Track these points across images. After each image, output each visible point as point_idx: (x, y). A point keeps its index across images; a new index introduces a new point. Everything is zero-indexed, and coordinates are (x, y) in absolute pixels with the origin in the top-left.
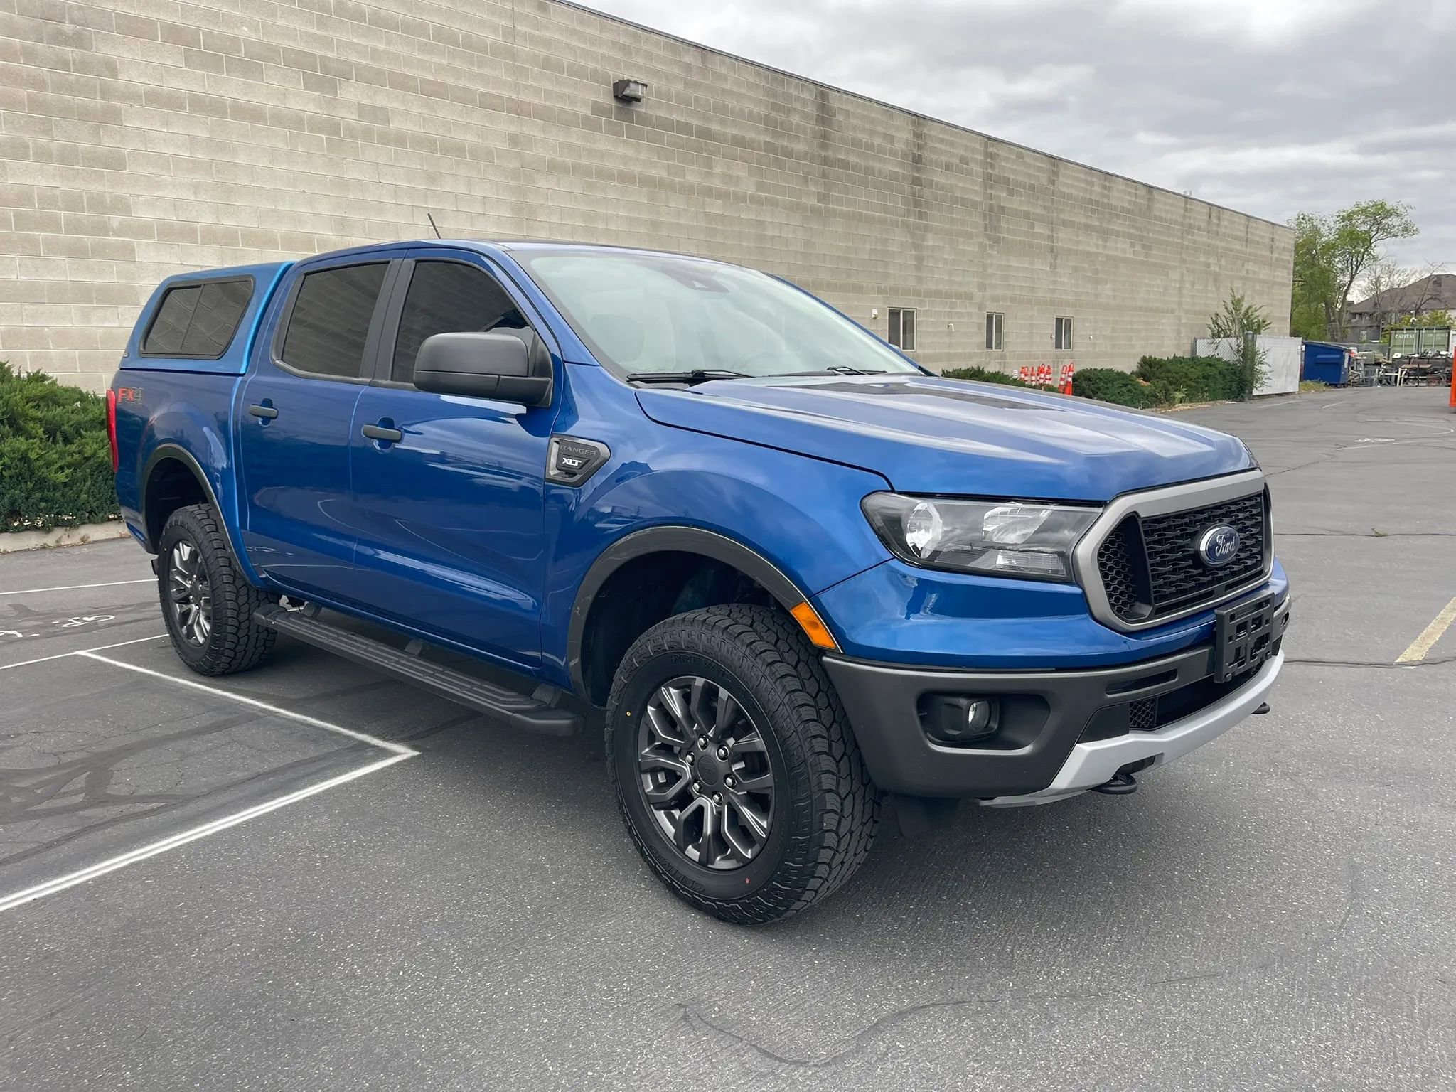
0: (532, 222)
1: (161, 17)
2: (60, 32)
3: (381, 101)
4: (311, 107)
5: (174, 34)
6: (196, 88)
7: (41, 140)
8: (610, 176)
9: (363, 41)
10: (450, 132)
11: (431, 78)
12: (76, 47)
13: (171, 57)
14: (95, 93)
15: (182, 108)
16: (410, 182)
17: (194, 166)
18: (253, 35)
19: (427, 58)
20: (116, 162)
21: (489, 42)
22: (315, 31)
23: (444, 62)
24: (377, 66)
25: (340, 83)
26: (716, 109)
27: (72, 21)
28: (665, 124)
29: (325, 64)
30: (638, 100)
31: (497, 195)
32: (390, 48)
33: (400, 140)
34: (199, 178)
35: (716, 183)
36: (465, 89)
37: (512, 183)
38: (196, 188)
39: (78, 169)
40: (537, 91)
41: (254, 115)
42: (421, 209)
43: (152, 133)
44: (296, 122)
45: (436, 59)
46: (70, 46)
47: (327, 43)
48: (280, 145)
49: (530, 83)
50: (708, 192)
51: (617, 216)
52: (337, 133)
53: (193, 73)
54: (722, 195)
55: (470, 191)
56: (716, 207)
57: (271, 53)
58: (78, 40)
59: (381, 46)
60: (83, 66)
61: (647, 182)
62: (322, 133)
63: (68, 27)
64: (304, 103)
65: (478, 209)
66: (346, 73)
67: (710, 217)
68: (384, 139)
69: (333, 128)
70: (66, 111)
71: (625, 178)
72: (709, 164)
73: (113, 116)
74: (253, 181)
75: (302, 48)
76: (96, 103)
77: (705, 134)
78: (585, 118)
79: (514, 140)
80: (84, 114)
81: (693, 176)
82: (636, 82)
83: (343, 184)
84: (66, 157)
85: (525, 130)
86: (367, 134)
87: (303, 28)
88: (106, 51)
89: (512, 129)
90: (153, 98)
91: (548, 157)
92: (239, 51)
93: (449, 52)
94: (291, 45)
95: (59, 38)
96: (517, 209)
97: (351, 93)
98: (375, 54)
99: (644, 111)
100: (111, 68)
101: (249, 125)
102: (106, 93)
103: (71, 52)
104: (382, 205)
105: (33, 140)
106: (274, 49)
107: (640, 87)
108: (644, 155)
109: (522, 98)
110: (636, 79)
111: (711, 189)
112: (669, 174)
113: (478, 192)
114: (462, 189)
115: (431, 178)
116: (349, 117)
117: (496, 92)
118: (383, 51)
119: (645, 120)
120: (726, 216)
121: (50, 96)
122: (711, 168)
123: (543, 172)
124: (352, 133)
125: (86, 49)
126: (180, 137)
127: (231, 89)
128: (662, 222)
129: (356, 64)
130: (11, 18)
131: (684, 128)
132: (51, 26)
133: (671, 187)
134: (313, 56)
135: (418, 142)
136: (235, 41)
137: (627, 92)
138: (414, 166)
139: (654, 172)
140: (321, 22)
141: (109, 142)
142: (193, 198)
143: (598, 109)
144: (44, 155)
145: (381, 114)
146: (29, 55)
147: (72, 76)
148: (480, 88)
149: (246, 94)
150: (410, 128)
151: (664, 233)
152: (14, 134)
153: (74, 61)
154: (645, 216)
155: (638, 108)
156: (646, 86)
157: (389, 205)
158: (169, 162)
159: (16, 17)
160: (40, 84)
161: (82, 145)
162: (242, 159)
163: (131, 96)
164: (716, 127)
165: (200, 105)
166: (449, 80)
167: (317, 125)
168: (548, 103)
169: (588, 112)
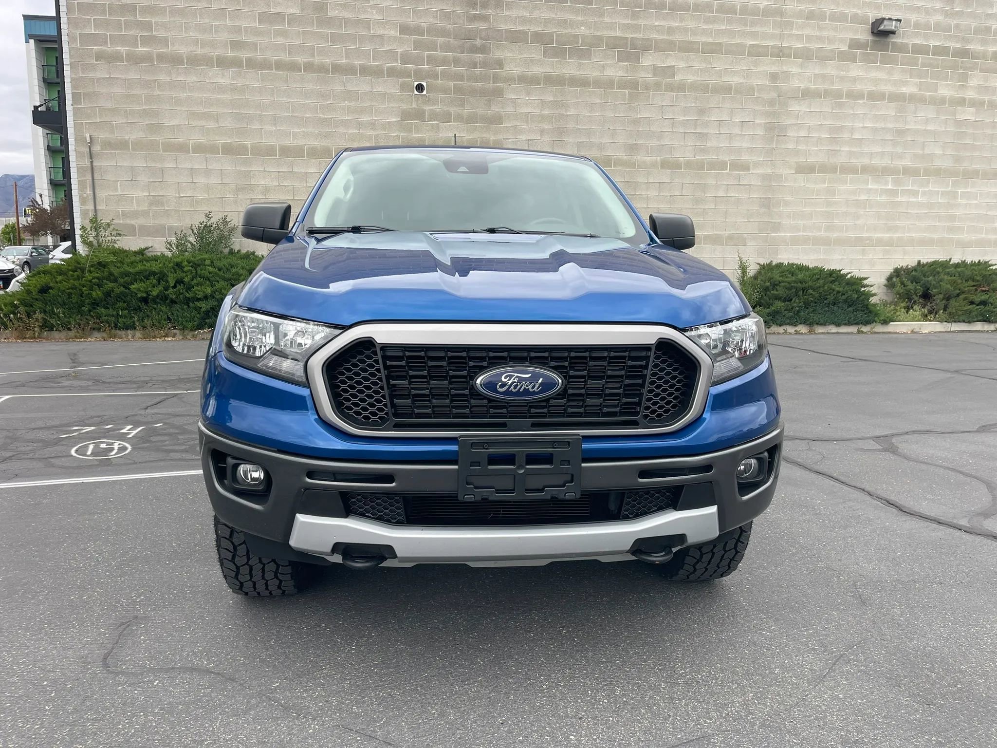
0: (782, 138)
1: (532, 29)
2: (474, 46)
3: (671, 62)
4: (620, 73)
5: (538, 38)
6: (548, 70)
7: (459, 110)
8: (860, 96)
9: (663, 23)
10: (721, 77)
11: (711, 40)
12: (482, 54)
13: (534, 52)
14: (490, 80)
15: (539, 84)
16: (685, 117)
17: (543, 118)
18: (588, 31)
19: (710, 27)
20: (497, 119)
21: (761, 7)
22: (629, 21)
23: (724, 27)
24: (671, 38)
25: (642, 55)
26: (977, 31)
27: (481, 39)
28: (920, 50)
29: (633, 43)
30: (893, 32)
31: (754, 119)
32: (683, 25)
33: (681, 87)
34: (546, 126)
35: (970, 94)
36: (737, 45)
37: (767, 109)
38: (542, 132)
39: (476, 126)
40: (799, 38)
41: (584, 83)
42: (691, 134)
43: (520, 101)
44: (610, 84)
45: (716, 27)
46: (479, 53)
47: (636, 28)
48: (598, 100)
49: (794, 32)
50: (962, 102)
51: (864, 127)
52: (636, 88)
53: (547, 61)
54: (973, 103)
55: (731, 118)
56: (968, 114)
57: (597, 41)
58: (483, 50)
59: (676, 24)
60: (485, 64)
61: (895, 98)
62: (626, 89)
63: (478, 42)
64: (616, 71)
65: (737, 131)
66: (647, 46)
67: (959, 123)
68: (671, 88)
69: (634, 85)
70: (473, 92)
71: (873, 96)
72: (964, 78)
73: (498, 93)
74: (577, 125)
75: (620, 34)
76: (490, 85)
77: (964, 53)
78: (841, 53)
79: (774, 77)
80: (483, 93)
81: (945, 90)
82: (890, 19)
83: (636, 121)
84: (472, 119)
85: (785, 68)
86: (658, 85)
87: (621, 21)
88: (498, 54)
89: (774, 69)
90: (522, 79)
91: (803, 86)
92: (578, 43)
93: (728, 20)
94: (612, 33)
95: (474, 50)
96: (770, 128)
97: (649, 60)
98: (670, 30)
99: (900, 41)
100: (500, 64)
101: (579, 89)
102: (496, 78)
103: (479, 57)
104: (662, 133)
105: (454, 110)
106: (600, 38)
107: (894, 22)
108: (896, 76)
109: (785, 44)
110: (890, 17)
111: (964, 99)
112: (920, 89)
113: (737, 118)
114: (726, 118)
115: (701, 112)
116: (644, 76)
117: (762, 43)
118: (676, 28)
119: (902, 48)
120: (977, 121)
121: (466, 84)
122: (967, 82)
123: (796, 98)
124: (647, 88)
125: (487, 54)
126: (536, 101)
127: (570, 68)
128: (908, 130)
129: (656, 40)
130: (449, 41)
131: (942, 51)
132: (468, 44)
133: (922, 100)
134: (626, 38)
135: (694, 87)
136: (576, 36)
137: (882, 28)
138: (689, 105)
139: (904, 89)
140: (635, 15)
141: (495, 108)
142: (539, 138)
143: (855, 44)
144: (460, 118)
145: (670, 71)
146: (456, 62)
147: (478, 71)
148: (749, 42)
149: (579, 71)
150: (690, 78)
151: (909, 139)
152: (445, 108)
153: (480, 62)
154: (890, 126)
155: (893, 39)
156: (900, 21)
157: (667, 133)
158: (528, 117)
159: (452, 40)
160: (460, 77)
161: (480, 111)
162: (572, 112)
163: (509, 80)
164: (975, 47)
165: (550, 80)
166: (725, 40)
167: (623, 84)
168: (807, 46)
169: (844, 47)
